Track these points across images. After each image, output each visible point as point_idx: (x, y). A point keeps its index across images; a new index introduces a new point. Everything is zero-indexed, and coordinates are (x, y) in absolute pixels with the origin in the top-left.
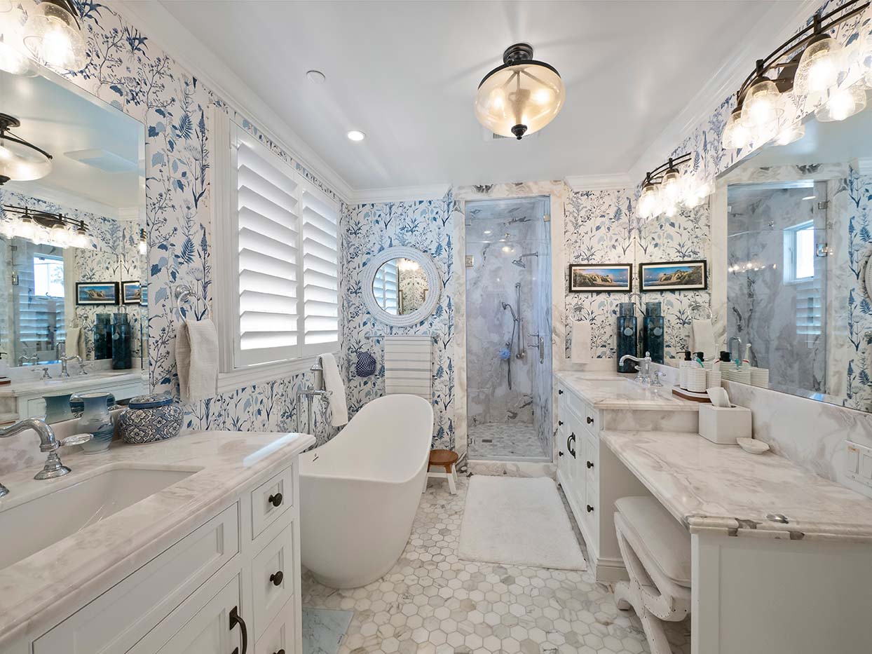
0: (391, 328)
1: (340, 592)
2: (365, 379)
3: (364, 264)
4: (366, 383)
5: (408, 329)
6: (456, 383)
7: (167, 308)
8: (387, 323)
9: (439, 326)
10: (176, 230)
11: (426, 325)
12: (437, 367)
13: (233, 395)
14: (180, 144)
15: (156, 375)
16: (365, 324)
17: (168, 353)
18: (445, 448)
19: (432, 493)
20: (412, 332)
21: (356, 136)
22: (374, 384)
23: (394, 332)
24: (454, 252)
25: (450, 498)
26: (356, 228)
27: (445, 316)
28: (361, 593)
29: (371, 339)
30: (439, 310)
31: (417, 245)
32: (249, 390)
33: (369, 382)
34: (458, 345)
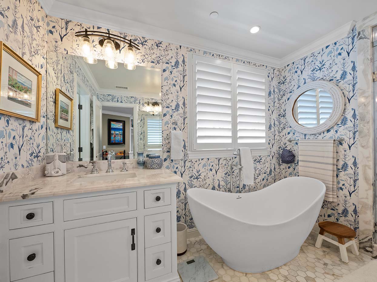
0: (305, 135)
1: (224, 264)
2: (289, 165)
3: (288, 99)
4: (289, 168)
5: (318, 135)
6: (360, 177)
7: (169, 127)
8: (302, 132)
9: (344, 132)
10: (172, 101)
11: (332, 132)
12: (341, 163)
13: (197, 161)
14: (175, 71)
15: (165, 149)
16: (289, 133)
17: (169, 142)
18: (349, 226)
19: (324, 252)
20: (320, 137)
21: (255, 30)
22: (294, 169)
23: (307, 137)
24: (359, 74)
25: (339, 263)
26: (283, 80)
27: (349, 124)
28: (231, 272)
29: (292, 142)
30: (344, 121)
31: (325, 78)
32: (205, 160)
33: (291, 167)
34: (363, 147)
